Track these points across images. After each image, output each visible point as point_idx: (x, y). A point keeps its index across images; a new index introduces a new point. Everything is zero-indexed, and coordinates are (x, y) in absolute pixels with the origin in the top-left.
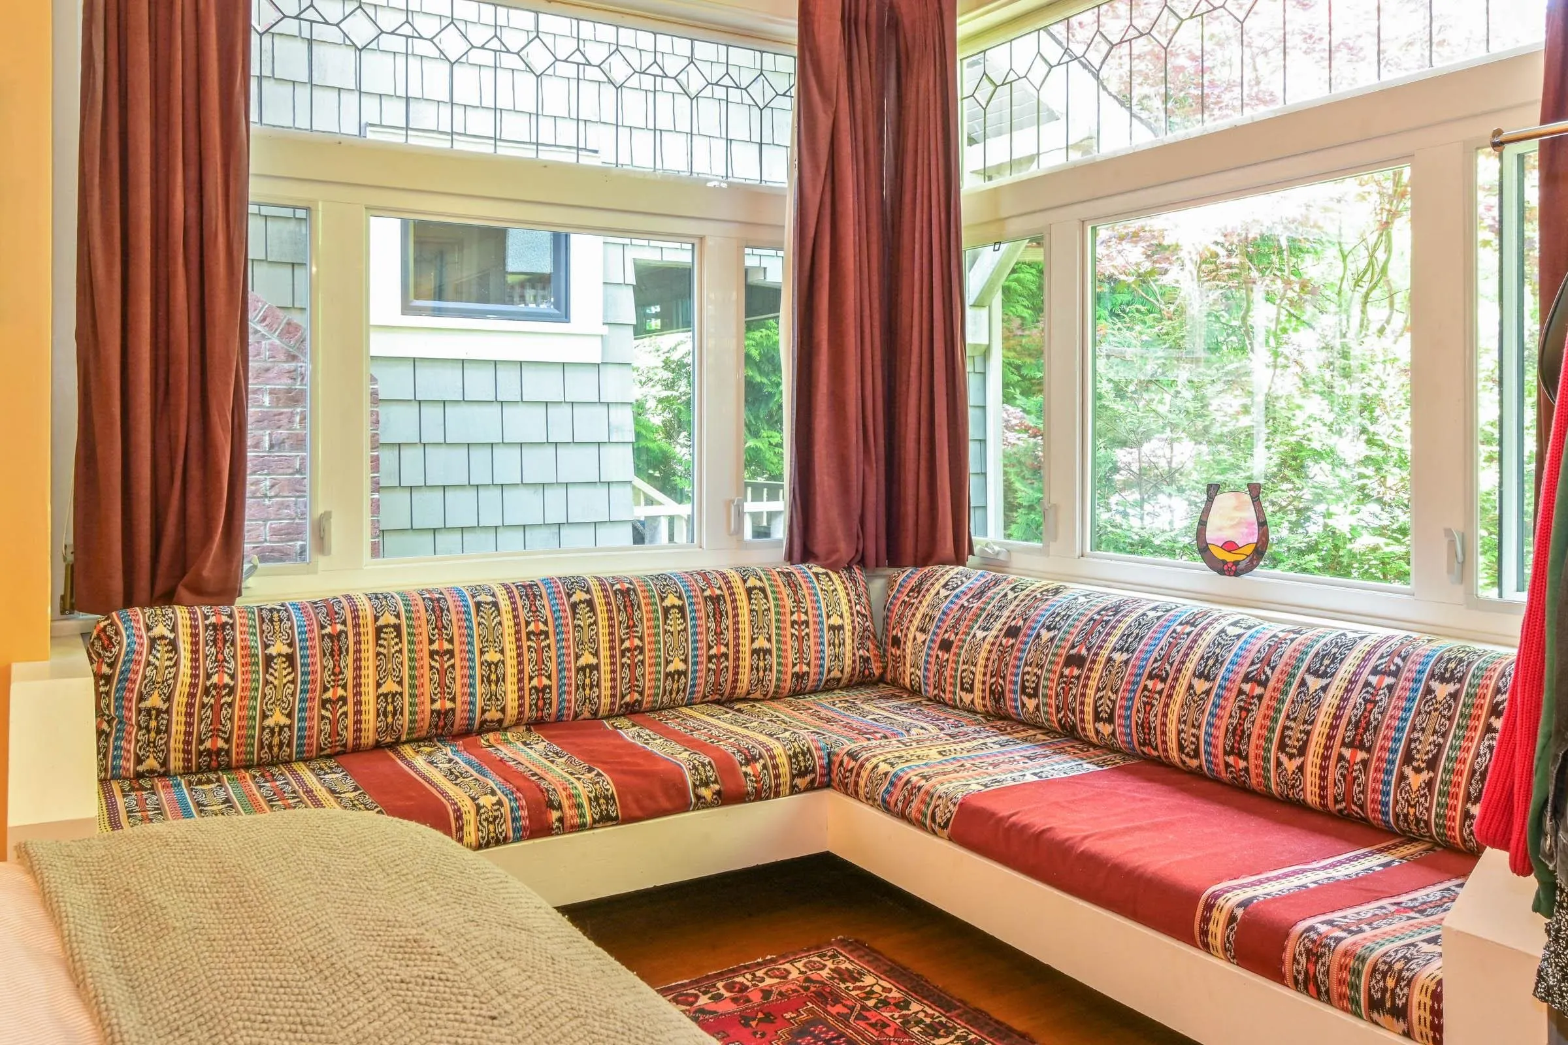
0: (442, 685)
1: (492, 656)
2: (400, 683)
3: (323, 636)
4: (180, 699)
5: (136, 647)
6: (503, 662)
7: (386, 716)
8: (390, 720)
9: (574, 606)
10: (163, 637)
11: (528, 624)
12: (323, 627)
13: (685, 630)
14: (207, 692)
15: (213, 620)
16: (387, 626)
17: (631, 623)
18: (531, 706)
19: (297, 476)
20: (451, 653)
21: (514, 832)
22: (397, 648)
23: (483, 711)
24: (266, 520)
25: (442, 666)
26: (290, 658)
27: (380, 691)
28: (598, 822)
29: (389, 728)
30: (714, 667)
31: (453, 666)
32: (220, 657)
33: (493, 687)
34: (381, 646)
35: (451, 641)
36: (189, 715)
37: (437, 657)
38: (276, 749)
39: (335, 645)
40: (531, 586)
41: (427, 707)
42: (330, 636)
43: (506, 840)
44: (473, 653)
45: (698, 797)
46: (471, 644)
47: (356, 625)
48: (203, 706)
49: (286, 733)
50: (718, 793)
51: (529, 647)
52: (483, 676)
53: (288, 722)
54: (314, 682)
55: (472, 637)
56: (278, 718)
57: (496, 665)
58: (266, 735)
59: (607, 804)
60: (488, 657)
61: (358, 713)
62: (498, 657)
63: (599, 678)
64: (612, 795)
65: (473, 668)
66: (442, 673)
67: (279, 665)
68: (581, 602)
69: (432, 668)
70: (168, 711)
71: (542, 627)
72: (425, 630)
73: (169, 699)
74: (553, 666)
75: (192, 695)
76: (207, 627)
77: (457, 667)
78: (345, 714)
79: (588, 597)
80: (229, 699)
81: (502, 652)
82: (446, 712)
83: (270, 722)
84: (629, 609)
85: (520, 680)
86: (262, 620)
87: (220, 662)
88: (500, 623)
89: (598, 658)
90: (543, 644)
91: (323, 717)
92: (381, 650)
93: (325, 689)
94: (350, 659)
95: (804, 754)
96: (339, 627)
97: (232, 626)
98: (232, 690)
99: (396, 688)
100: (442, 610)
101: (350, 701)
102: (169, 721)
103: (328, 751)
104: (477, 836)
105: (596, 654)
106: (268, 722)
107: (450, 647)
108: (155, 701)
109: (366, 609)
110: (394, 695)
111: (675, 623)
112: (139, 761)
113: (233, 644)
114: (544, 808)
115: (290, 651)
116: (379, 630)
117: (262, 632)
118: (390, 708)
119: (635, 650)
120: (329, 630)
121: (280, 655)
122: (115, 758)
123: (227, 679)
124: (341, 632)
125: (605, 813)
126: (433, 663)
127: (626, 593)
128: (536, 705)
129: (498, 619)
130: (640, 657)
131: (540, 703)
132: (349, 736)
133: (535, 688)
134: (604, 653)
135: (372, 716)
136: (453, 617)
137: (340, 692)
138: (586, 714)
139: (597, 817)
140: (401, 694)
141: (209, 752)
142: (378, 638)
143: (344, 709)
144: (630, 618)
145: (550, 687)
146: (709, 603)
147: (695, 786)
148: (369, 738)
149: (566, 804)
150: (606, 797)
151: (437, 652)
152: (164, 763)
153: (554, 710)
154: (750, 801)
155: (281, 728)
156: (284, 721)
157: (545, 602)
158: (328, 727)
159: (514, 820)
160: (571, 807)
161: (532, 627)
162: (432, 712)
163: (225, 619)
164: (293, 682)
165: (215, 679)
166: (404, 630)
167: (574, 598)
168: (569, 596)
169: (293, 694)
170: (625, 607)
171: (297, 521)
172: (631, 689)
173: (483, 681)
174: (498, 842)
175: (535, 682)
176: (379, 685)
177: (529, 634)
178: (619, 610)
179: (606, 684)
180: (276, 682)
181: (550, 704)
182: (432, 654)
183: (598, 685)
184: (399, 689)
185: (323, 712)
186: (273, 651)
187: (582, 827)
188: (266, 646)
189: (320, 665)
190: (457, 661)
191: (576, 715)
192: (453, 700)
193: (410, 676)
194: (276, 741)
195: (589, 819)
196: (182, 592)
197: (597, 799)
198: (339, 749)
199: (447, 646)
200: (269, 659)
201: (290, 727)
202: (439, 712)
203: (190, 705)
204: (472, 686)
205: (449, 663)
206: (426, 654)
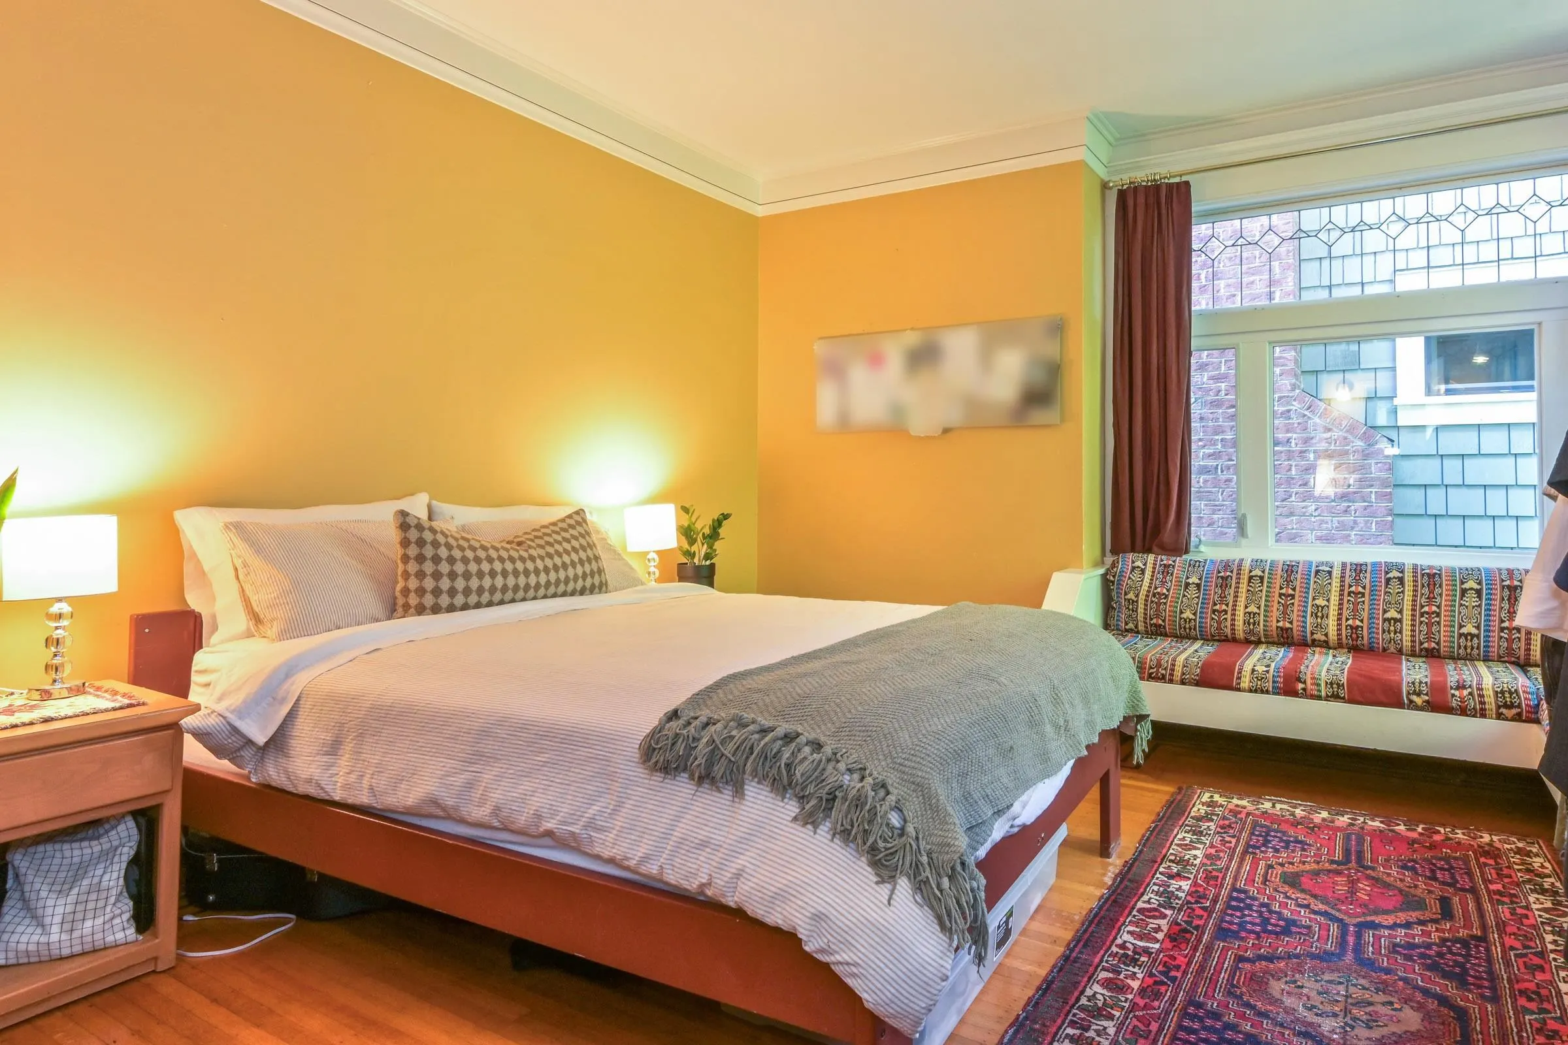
0: (1284, 613)
1: (1321, 602)
2: (1259, 608)
3: (1218, 577)
4: (1142, 597)
5: (1125, 570)
6: (1328, 607)
7: (1249, 625)
8: (1251, 627)
9: (1388, 581)
10: (1138, 567)
11: (1350, 586)
12: (1219, 572)
13: (1480, 606)
14: (1154, 595)
15: (1165, 562)
16: (1256, 576)
17: (1432, 596)
18: (1347, 637)
19: (1333, 504)
20: (1293, 596)
21: (1273, 688)
22: (1259, 589)
23: (1312, 634)
24: (1312, 530)
25: (1286, 603)
26: (1198, 586)
27: (1247, 610)
28: (1331, 697)
29: (1251, 632)
30: (1506, 636)
31: (1293, 604)
32: (1164, 580)
33: (1319, 620)
34: (1251, 586)
35: (1294, 589)
36: (1146, 605)
37: (1283, 597)
38: (1188, 630)
39: (1224, 582)
40: (1361, 565)
41: (1274, 624)
42: (1222, 577)
43: (1267, 692)
44: (1308, 598)
45: (1411, 701)
46: (1308, 593)
47: (1239, 574)
48: (1152, 602)
49: (1193, 623)
50: (1427, 702)
51: (1349, 601)
52: (1312, 612)
53: (1194, 617)
54: (1209, 599)
55: (1309, 589)
56: (1188, 614)
57: (1323, 608)
58: (1182, 622)
59: (1338, 688)
60: (1317, 602)
61: (1233, 620)
62: (1325, 603)
63: (1401, 628)
64: (1343, 684)
65: (1306, 607)
66: (1285, 606)
67: (1192, 588)
68: (1394, 577)
69: (1279, 602)
70: (1137, 602)
71: (1360, 589)
72: (1278, 582)
73: (1137, 596)
74: (1365, 615)
75: (1147, 596)
76: (1161, 565)
77: (1296, 604)
78: (1226, 619)
79: (1401, 575)
80: (1165, 601)
81: (1328, 601)
82: (1287, 629)
83: (1184, 616)
84: (1432, 587)
85: (1339, 619)
86: (1190, 565)
87: (1163, 583)
88: (1330, 584)
89: (1402, 615)
90: (1359, 600)
91: (1213, 619)
92: (1250, 588)
93: (1215, 604)
94: (1232, 591)
95: (1511, 693)
96: (1228, 573)
97: (1174, 567)
98: (1166, 597)
99: (1256, 610)
100: (1292, 571)
101: (1229, 613)
102: (1137, 606)
103: (1217, 638)
104: (1249, 685)
105: (1401, 612)
106: (1183, 616)
107: (1293, 593)
108: (1131, 596)
109: (1247, 565)
110: (1254, 614)
111: (1471, 600)
112: (1126, 624)
113: (1172, 575)
114: (1294, 680)
115: (1199, 582)
116: (1251, 578)
117: (1188, 571)
118: (1252, 621)
119: (1433, 613)
120: (1222, 574)
121: (1193, 583)
122: (1117, 620)
123: (1165, 591)
124: (1229, 576)
125: (1335, 693)
126: (1280, 600)
127: (1431, 576)
128: (1351, 636)
129: (1329, 581)
130: (1438, 619)
131: (1354, 636)
132: (1228, 631)
133: (1350, 626)
134: (1407, 613)
135: (1241, 623)
136: (1299, 576)
137: (1224, 607)
138: (1392, 649)
139: (1329, 694)
140: (1259, 614)
141: (1155, 625)
142: (1249, 582)
143: (1225, 616)
144: (1431, 592)
145: (1362, 627)
146: (1505, 590)
147: (1409, 693)
148: (1240, 635)
149: (1309, 682)
150: (1338, 685)
151: (1284, 595)
152: (1136, 627)
153: (1365, 641)
154: (1456, 714)
155: (1190, 620)
156: (1192, 617)
157: (1368, 575)
158: (1215, 624)
159: (1274, 682)
160: (1312, 684)
161: (1353, 589)
162: (1277, 627)
163: (1171, 562)
164: (1198, 597)
165: (1159, 590)
166: (1266, 580)
167: (1390, 575)
168: (1387, 573)
169: (1197, 604)
170: (1428, 585)
171: (1333, 532)
172: (1429, 639)
173: (1312, 615)
174: (1262, 692)
175: (1350, 622)
176: (1246, 607)
177: (1349, 594)
178: (1423, 586)
179: (1407, 632)
180: (1189, 596)
181: (1362, 638)
182: (1281, 595)
183: (1401, 632)
184: (1258, 611)
185: (1213, 616)
186: (1190, 581)
187: (1319, 698)
188: (1188, 578)
189: (1214, 593)
190: (1296, 601)
191: (1384, 650)
192: (1291, 623)
193: (1265, 605)
194: (1187, 626)
195: (1323, 694)
196: (1155, 549)
197: (1331, 684)
198: (1223, 638)
199: (1291, 592)
200: (1187, 585)
201: (1195, 620)
202: (1282, 629)
203: (1146, 600)
204: (1305, 617)
205: (1291, 602)
206: (1277, 595)
